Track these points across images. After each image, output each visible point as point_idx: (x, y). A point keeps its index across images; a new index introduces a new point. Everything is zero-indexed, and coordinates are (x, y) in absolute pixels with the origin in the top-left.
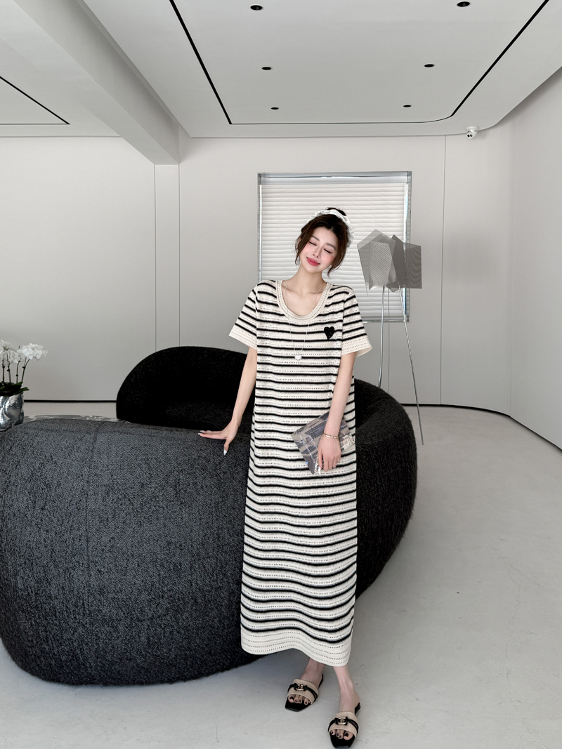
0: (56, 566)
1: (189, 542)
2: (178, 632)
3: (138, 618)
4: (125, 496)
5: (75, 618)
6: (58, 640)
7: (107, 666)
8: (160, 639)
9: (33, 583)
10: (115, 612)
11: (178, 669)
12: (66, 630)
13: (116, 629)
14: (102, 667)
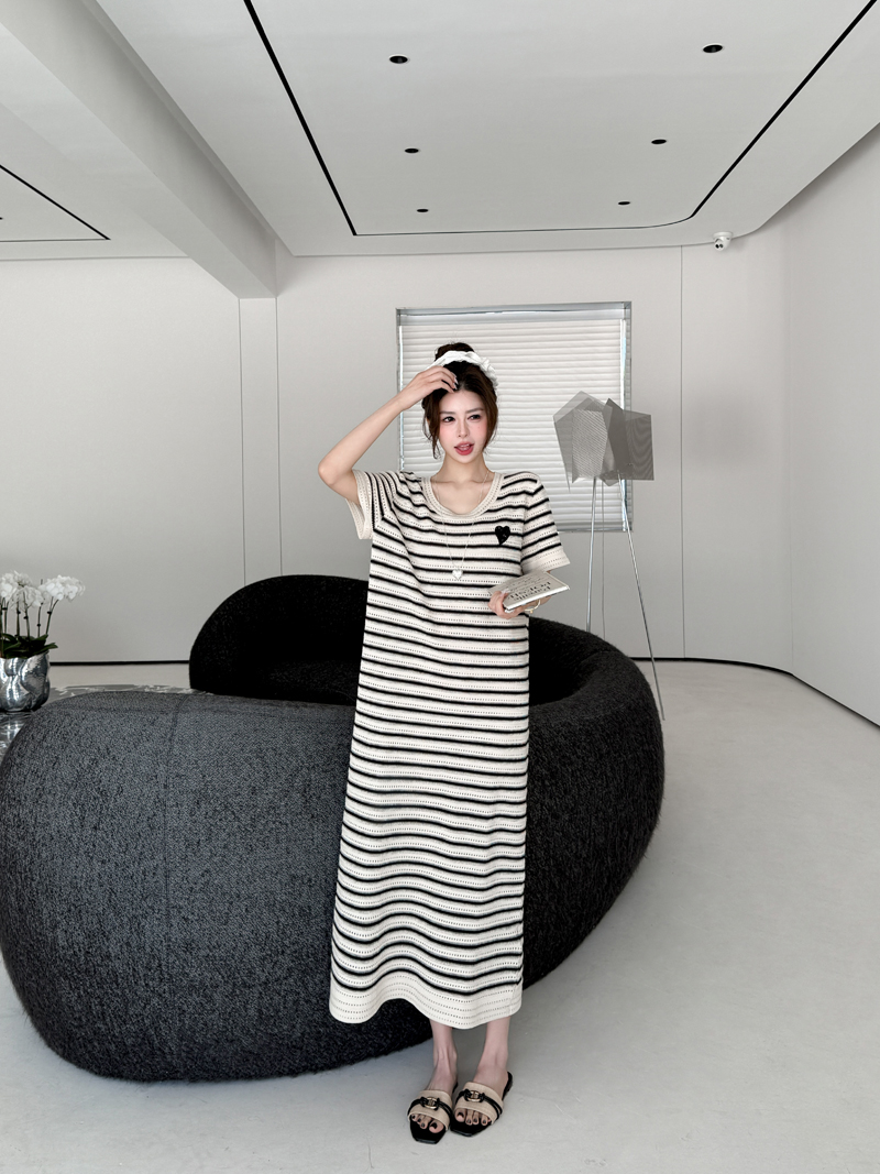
6: (120, 1017)
7: (196, 1051)
8: (278, 1011)
9: (81, 938)
11: (305, 1054)
12: (134, 1002)
13: (210, 999)
14: (188, 1052)
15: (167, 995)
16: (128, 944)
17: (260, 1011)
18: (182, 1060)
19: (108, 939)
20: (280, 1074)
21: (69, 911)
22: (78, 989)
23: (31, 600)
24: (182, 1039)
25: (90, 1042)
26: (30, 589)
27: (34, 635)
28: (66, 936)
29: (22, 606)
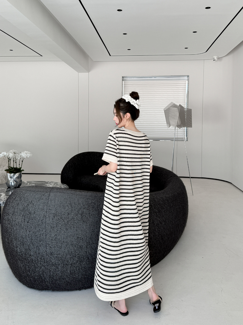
0: (33, 245)
4: (61, 218)
5: (41, 263)
6: (34, 271)
7: (54, 281)
9: (23, 250)
12: (37, 267)
13: (58, 268)
14: (52, 282)
15: (46, 266)
16: (36, 252)
17: (70, 271)
18: (50, 284)
19: (31, 251)
20: (76, 289)
21: (21, 244)
22: (23, 263)
23: (17, 158)
24: (50, 278)
25: (26, 277)
26: (17, 154)
27: (18, 167)
28: (20, 249)
29: (15, 159)
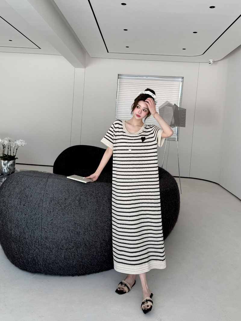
0: (28, 229)
1: (83, 223)
2: (77, 255)
3: (61, 248)
4: (58, 203)
5: (35, 246)
6: (27, 253)
7: (47, 265)
8: (69, 257)
9: (18, 233)
10: (52, 245)
11: (76, 269)
12: (31, 250)
13: (52, 251)
15: (40, 249)
16: (31, 236)
17: (65, 256)
18: (43, 267)
19: (25, 234)
20: (69, 275)
21: (15, 226)
22: (17, 245)
23: (12, 145)
24: (43, 261)
25: (19, 259)
28: (14, 232)
